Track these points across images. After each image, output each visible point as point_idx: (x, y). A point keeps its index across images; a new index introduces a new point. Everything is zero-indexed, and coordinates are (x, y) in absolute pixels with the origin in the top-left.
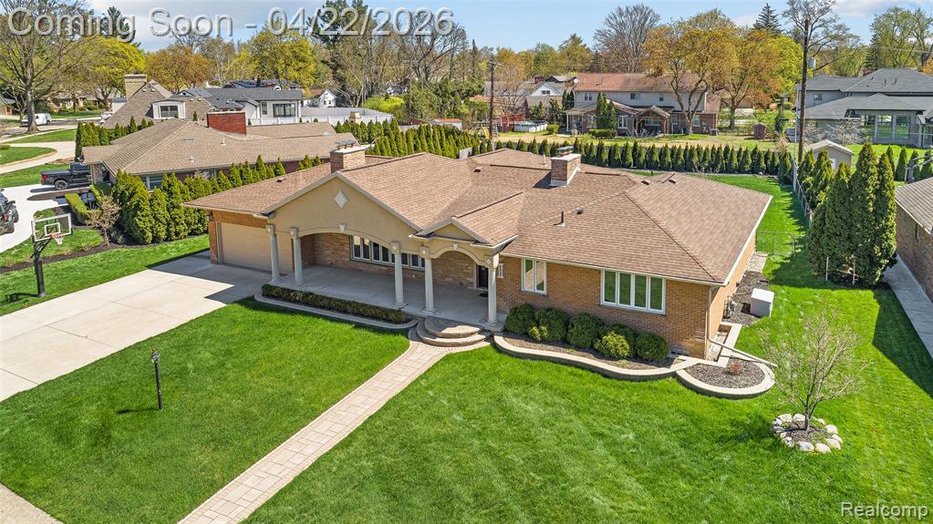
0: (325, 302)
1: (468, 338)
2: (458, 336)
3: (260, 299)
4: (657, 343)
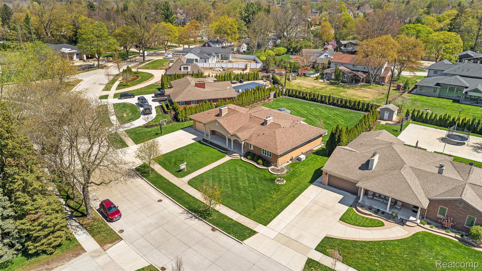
0: (214, 144)
1: (237, 156)
2: (235, 156)
3: (202, 141)
4: (267, 163)
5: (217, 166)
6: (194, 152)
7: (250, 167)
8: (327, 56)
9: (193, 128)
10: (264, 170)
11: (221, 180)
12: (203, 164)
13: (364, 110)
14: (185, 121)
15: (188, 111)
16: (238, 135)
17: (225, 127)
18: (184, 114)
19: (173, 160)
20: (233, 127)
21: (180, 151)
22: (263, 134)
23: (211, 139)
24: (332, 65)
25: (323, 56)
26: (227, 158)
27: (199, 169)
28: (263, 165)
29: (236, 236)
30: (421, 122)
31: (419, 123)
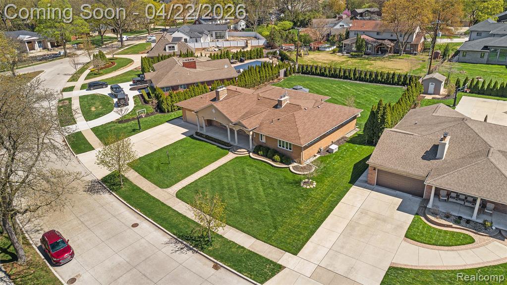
0: (211, 139)
1: (243, 152)
2: (241, 152)
3: (195, 136)
4: (286, 159)
5: (217, 169)
6: (185, 151)
7: (263, 166)
8: (343, 26)
9: (182, 119)
10: (283, 169)
11: (223, 187)
12: (197, 167)
13: (400, 83)
14: (172, 111)
15: (174, 98)
16: (244, 122)
17: (225, 114)
18: (170, 103)
19: (155, 164)
20: (236, 112)
21: (165, 150)
22: (278, 120)
23: (207, 131)
24: (351, 34)
25: (338, 27)
26: (230, 156)
27: (192, 173)
28: (281, 162)
29: (251, 275)
30: (476, 93)
31: (474, 94)
